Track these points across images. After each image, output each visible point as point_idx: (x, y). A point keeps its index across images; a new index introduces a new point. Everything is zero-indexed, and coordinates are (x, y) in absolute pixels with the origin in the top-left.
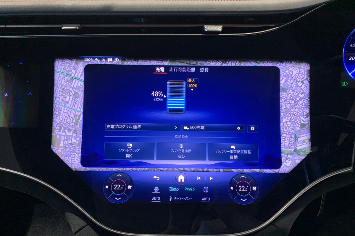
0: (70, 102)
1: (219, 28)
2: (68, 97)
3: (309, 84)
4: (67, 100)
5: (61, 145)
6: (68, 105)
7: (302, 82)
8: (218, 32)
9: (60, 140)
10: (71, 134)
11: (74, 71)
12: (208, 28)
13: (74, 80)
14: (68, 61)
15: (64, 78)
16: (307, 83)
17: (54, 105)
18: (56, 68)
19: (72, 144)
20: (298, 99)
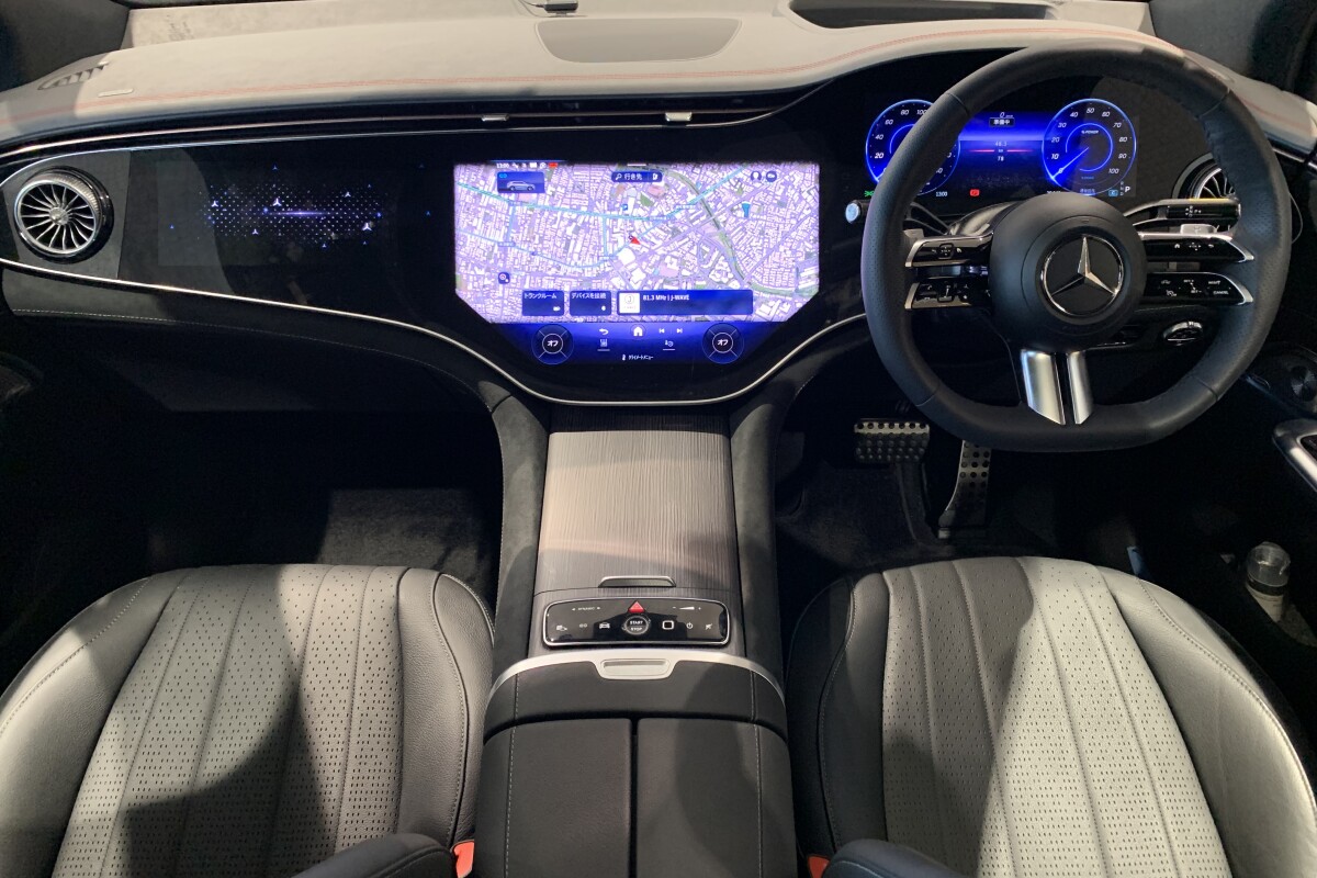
0: (479, 228)
1: (686, 116)
2: (476, 220)
3: (818, 195)
4: (474, 224)
5: (470, 287)
6: (476, 232)
7: (809, 192)
8: (685, 123)
9: (468, 280)
10: (482, 272)
11: (482, 182)
12: (671, 116)
13: (484, 196)
14: (474, 168)
15: (468, 193)
16: (815, 193)
17: (456, 232)
18: (456, 179)
19: (484, 286)
20: (802, 217)
